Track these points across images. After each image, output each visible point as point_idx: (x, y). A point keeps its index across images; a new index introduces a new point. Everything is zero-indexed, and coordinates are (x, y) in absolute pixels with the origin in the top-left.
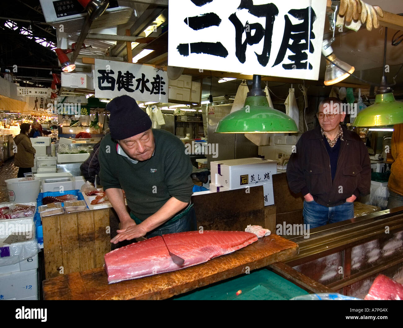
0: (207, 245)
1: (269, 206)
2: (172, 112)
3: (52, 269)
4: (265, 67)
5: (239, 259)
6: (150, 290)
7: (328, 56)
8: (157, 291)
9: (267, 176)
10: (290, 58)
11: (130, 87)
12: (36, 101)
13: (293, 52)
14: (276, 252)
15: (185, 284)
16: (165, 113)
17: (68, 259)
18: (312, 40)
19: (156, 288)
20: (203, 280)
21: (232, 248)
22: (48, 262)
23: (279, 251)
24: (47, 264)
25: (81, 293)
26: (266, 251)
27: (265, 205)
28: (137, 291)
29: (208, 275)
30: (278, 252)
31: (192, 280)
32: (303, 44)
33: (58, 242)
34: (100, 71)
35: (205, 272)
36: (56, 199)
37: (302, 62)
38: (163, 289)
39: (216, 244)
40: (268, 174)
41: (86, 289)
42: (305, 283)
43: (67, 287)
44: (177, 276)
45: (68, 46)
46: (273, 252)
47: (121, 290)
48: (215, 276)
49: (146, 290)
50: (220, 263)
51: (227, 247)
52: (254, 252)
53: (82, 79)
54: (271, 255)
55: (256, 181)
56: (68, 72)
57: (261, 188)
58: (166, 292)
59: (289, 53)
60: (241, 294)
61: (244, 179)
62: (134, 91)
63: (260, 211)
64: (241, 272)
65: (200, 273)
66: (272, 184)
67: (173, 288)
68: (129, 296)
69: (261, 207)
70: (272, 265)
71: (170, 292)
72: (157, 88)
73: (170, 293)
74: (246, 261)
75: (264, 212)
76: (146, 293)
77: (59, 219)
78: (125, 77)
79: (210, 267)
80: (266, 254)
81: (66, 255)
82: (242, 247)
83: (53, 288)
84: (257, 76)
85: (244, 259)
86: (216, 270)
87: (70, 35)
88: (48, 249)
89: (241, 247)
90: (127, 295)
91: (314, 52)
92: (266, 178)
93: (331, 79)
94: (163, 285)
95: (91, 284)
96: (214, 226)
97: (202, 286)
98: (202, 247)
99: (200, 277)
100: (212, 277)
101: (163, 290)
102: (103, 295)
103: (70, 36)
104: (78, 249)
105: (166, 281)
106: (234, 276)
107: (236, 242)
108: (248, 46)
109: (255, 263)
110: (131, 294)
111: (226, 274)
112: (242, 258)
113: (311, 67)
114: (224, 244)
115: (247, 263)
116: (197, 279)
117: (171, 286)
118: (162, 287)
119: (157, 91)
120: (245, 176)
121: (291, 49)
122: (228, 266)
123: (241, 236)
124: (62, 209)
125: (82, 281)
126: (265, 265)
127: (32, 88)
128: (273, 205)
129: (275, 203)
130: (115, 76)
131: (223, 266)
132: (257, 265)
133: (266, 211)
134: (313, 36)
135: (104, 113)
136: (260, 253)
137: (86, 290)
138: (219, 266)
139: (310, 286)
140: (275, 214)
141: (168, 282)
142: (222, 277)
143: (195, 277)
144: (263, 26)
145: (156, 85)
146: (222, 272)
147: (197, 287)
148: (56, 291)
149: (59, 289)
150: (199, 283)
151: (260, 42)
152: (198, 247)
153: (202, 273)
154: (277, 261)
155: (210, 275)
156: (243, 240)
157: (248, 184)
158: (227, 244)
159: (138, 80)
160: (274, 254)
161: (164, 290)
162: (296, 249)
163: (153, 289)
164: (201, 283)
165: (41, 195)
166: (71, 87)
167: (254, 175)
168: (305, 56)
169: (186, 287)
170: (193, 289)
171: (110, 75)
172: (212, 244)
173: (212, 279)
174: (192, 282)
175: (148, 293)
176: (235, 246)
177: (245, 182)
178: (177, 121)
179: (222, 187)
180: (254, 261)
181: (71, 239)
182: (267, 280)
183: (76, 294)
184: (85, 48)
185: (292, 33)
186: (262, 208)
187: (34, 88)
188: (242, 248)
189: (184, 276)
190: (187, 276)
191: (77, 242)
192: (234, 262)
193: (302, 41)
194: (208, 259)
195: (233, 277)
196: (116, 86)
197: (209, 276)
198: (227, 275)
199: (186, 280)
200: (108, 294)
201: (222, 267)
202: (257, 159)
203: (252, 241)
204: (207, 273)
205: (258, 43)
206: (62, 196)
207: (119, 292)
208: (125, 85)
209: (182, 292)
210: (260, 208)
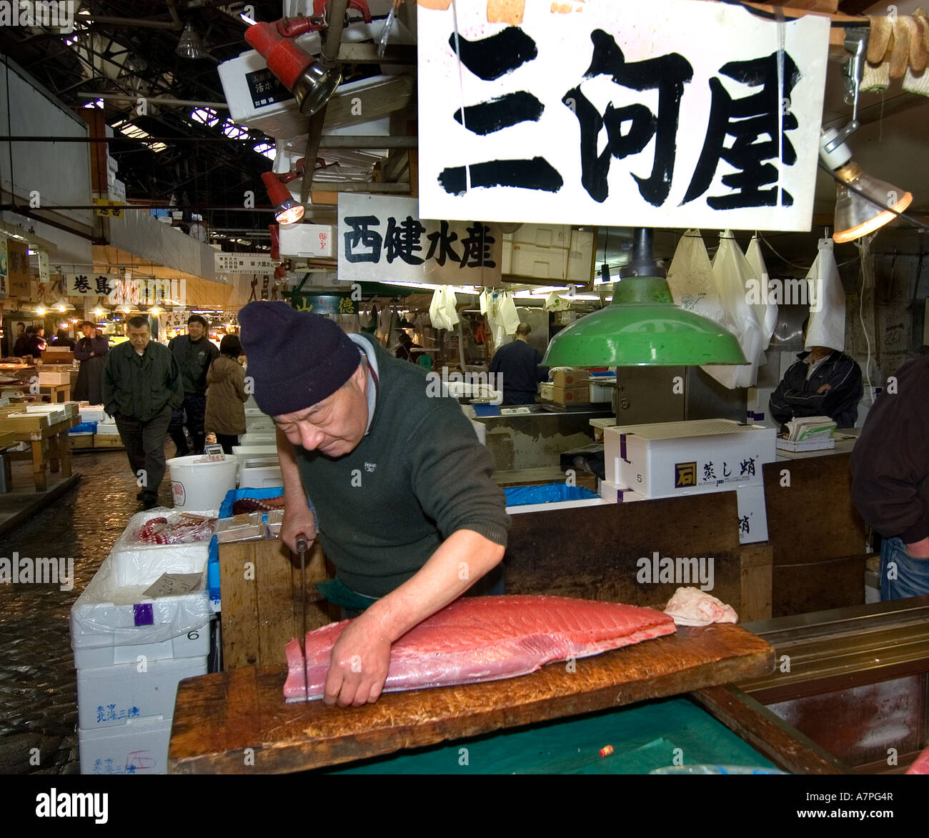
0: (537, 631)
1: (753, 546)
2: (541, 303)
3: (238, 659)
4: (659, 208)
5: (611, 670)
6: (389, 721)
7: (839, 168)
8: (403, 725)
9: (750, 467)
10: (728, 180)
11: (414, 253)
12: (254, 283)
13: (737, 166)
14: (709, 661)
15: (470, 716)
16: (527, 306)
17: (270, 640)
18: (788, 133)
19: (403, 717)
20: (515, 711)
21: (596, 644)
22: (230, 642)
23: (718, 659)
24: (227, 647)
25: (246, 714)
26: (683, 657)
27: (742, 541)
28: (360, 721)
29: (527, 702)
30: (714, 660)
31: (488, 709)
32: (765, 143)
33: (251, 600)
34: (349, 221)
35: (522, 693)
36: (261, 504)
37: (761, 188)
38: (418, 721)
39: (560, 631)
40: (752, 461)
41: (259, 705)
42: (769, 744)
43: (222, 698)
44: (455, 697)
45: (291, 165)
46: (702, 661)
47: (327, 715)
48: (546, 705)
49: (380, 721)
50: (562, 676)
51: (585, 641)
52: (654, 657)
53: (323, 237)
54: (696, 668)
55: (718, 479)
56: (289, 223)
57: (731, 496)
58: (425, 730)
59: (725, 168)
60: (610, 755)
61: (684, 474)
62: (423, 261)
63: (726, 555)
64: (612, 702)
65: (510, 694)
66: (762, 488)
67: (443, 722)
68: (341, 730)
69: (729, 545)
70: (697, 691)
71: (434, 730)
72: (476, 253)
73: (435, 732)
74: (627, 676)
75: (738, 559)
76: (378, 728)
77: (253, 549)
78: (403, 231)
79: (536, 684)
80: (682, 663)
81: (266, 629)
82: (624, 645)
83: (195, 696)
84: (644, 230)
85: (624, 671)
86: (550, 690)
87: (290, 142)
88: (230, 614)
89: (621, 642)
90: (337, 728)
91: (797, 163)
92: (746, 472)
93: (847, 227)
94: (419, 713)
95: (272, 696)
96: (606, 586)
97: (514, 725)
98: (525, 636)
99: (508, 704)
100: (538, 707)
101: (420, 724)
102: (289, 722)
103: (289, 144)
104: (292, 618)
105: (429, 704)
106: (595, 709)
107: (612, 630)
108: (614, 161)
109: (651, 683)
110: (347, 726)
111: (573, 702)
112: (618, 669)
113: (788, 200)
114: (578, 632)
115: (630, 680)
116: (500, 706)
117: (437, 716)
118: (417, 718)
119: (476, 260)
120: (690, 465)
121: (729, 160)
122: (579, 685)
123: (625, 617)
124: (261, 528)
125: (254, 688)
126: (679, 689)
127: (245, 254)
128: (766, 542)
129: (769, 537)
130: (382, 230)
131: (568, 682)
132: (657, 689)
133: (744, 558)
134: (791, 122)
135: (391, 309)
136: (667, 659)
137: (257, 707)
138: (559, 682)
139: (781, 753)
140: (770, 566)
141: (433, 707)
142: (563, 709)
143: (496, 703)
144: (651, 111)
145: (474, 245)
146: (564, 697)
147: (499, 725)
148: (200, 703)
149: (207, 699)
150: (506, 717)
151: (645, 149)
152: (515, 635)
153: (516, 693)
154: (713, 684)
155: (532, 700)
156: (631, 626)
157: (695, 485)
158: (587, 631)
159: (433, 238)
160: (703, 665)
161: (423, 725)
162: (765, 658)
163: (395, 720)
164: (511, 718)
165: (231, 494)
166: (299, 256)
167: (711, 464)
168: (772, 174)
169: (472, 724)
170: (490, 730)
171: (370, 228)
172: (550, 631)
173: (536, 710)
174: (488, 712)
175: (385, 727)
176: (605, 640)
177: (687, 479)
178: (555, 323)
179: (630, 490)
180: (647, 677)
181: (278, 596)
182: (686, 728)
183: (235, 714)
184: (324, 167)
185: (732, 120)
186: (732, 549)
187: (248, 254)
188: (625, 647)
189: (471, 697)
190: (478, 699)
191: (289, 603)
192: (596, 676)
193: (759, 136)
194: (537, 667)
195: (591, 712)
196: (384, 252)
197: (530, 704)
198: (575, 705)
199: (475, 706)
200: (299, 720)
201: (564, 685)
202: (726, 423)
203: (655, 633)
204: (526, 696)
205: (640, 152)
206: (274, 499)
207: (322, 719)
208: (404, 248)
209: (464, 734)
210: (729, 550)
